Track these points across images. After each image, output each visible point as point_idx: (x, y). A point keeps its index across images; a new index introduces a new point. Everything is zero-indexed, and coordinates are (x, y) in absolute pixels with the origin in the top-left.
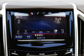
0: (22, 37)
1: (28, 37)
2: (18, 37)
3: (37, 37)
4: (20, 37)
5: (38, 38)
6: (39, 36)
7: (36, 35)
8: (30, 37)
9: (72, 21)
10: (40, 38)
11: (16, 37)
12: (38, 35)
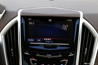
0: (33, 40)
1: (38, 40)
2: (30, 40)
3: (46, 40)
4: (32, 40)
5: (47, 42)
6: (48, 41)
7: (45, 39)
8: (40, 40)
9: (78, 25)
10: (49, 42)
11: (29, 40)
12: (47, 39)
